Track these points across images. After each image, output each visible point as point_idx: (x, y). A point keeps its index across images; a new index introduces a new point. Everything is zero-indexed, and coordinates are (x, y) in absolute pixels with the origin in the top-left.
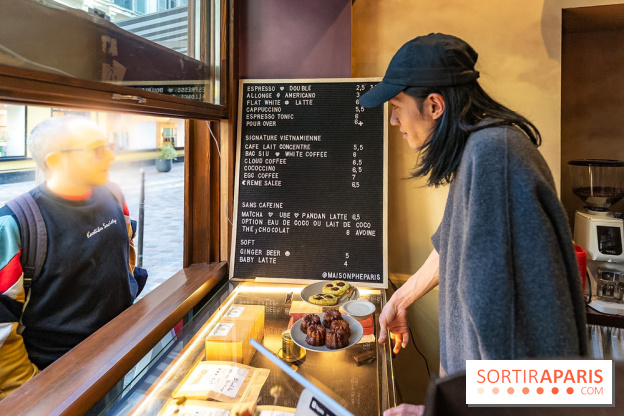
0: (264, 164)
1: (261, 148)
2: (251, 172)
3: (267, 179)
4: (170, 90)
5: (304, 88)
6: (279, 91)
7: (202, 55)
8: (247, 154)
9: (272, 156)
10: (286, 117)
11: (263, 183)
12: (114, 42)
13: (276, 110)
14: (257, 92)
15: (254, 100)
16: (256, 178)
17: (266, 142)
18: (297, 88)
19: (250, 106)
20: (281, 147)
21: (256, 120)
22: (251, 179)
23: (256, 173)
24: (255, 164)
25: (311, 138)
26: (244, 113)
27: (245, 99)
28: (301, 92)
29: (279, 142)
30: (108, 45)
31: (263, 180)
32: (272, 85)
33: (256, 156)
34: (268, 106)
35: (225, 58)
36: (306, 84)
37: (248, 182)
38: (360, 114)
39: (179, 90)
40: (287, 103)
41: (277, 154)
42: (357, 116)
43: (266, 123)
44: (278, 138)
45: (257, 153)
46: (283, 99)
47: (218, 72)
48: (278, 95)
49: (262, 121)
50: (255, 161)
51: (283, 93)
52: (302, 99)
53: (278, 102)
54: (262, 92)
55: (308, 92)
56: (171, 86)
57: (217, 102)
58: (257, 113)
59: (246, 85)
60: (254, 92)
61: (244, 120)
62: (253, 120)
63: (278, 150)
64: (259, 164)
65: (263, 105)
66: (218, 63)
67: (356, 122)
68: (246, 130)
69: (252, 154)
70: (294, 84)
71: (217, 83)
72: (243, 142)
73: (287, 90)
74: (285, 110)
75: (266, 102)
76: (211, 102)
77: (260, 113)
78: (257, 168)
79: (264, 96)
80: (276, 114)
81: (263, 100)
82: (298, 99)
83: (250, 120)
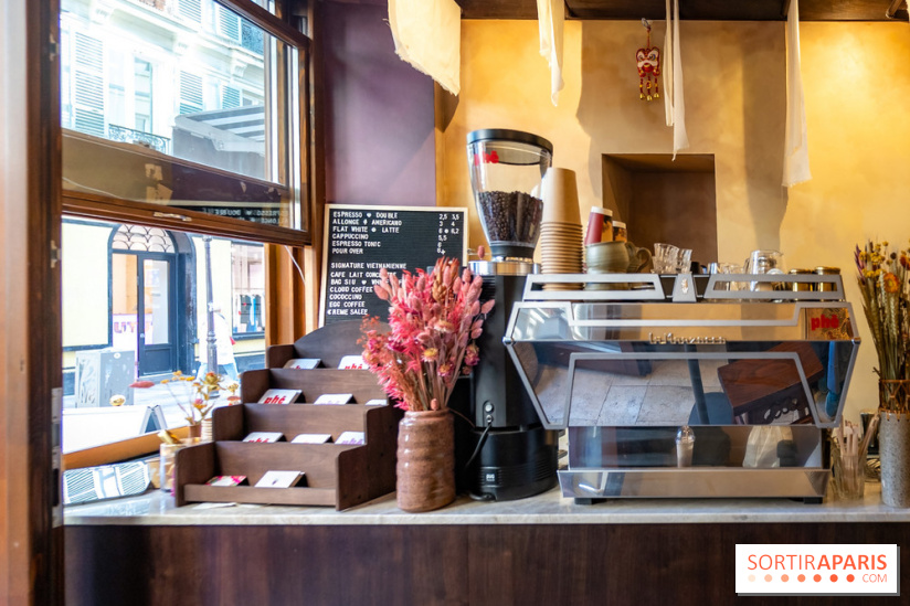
0: (350, 292)
1: (347, 277)
2: (337, 300)
3: (353, 308)
4: (249, 213)
5: (390, 216)
6: (366, 217)
7: (280, 177)
8: (333, 282)
9: (359, 284)
10: (373, 244)
11: (349, 312)
12: (158, 170)
13: (363, 237)
14: (344, 218)
15: (340, 226)
16: (342, 307)
17: (353, 270)
18: (384, 215)
19: (336, 232)
20: (368, 275)
21: (343, 247)
22: (336, 308)
23: (342, 301)
24: (341, 293)
25: (397, 266)
26: (331, 240)
27: (331, 225)
28: (387, 219)
29: (366, 270)
30: (152, 172)
31: (349, 309)
32: (358, 211)
33: (343, 285)
34: (355, 233)
35: (305, 180)
36: (393, 212)
37: (334, 311)
38: (443, 243)
39: (259, 213)
40: (374, 230)
41: (364, 282)
42: (439, 245)
43: (352, 251)
44: (365, 266)
45: (343, 282)
46: (370, 226)
47: (298, 195)
48: (365, 222)
49: (348, 248)
50: (342, 289)
51: (370, 220)
52: (388, 226)
53: (365, 229)
54: (349, 218)
55: (395, 219)
56: (249, 209)
57: (298, 227)
58: (343, 239)
59: (332, 211)
60: (341, 218)
61: (330, 247)
62: (339, 247)
63: (364, 277)
64: (345, 293)
65: (349, 231)
66: (297, 186)
67: (439, 250)
68: (332, 257)
69: (338, 282)
70: (380, 211)
71: (298, 206)
72: (329, 270)
73: (374, 217)
74: (372, 237)
75: (353, 229)
76: (292, 227)
77: (347, 239)
78: (343, 297)
79: (351, 222)
80: (363, 241)
81: (350, 226)
82: (385, 226)
83: (336, 247)
